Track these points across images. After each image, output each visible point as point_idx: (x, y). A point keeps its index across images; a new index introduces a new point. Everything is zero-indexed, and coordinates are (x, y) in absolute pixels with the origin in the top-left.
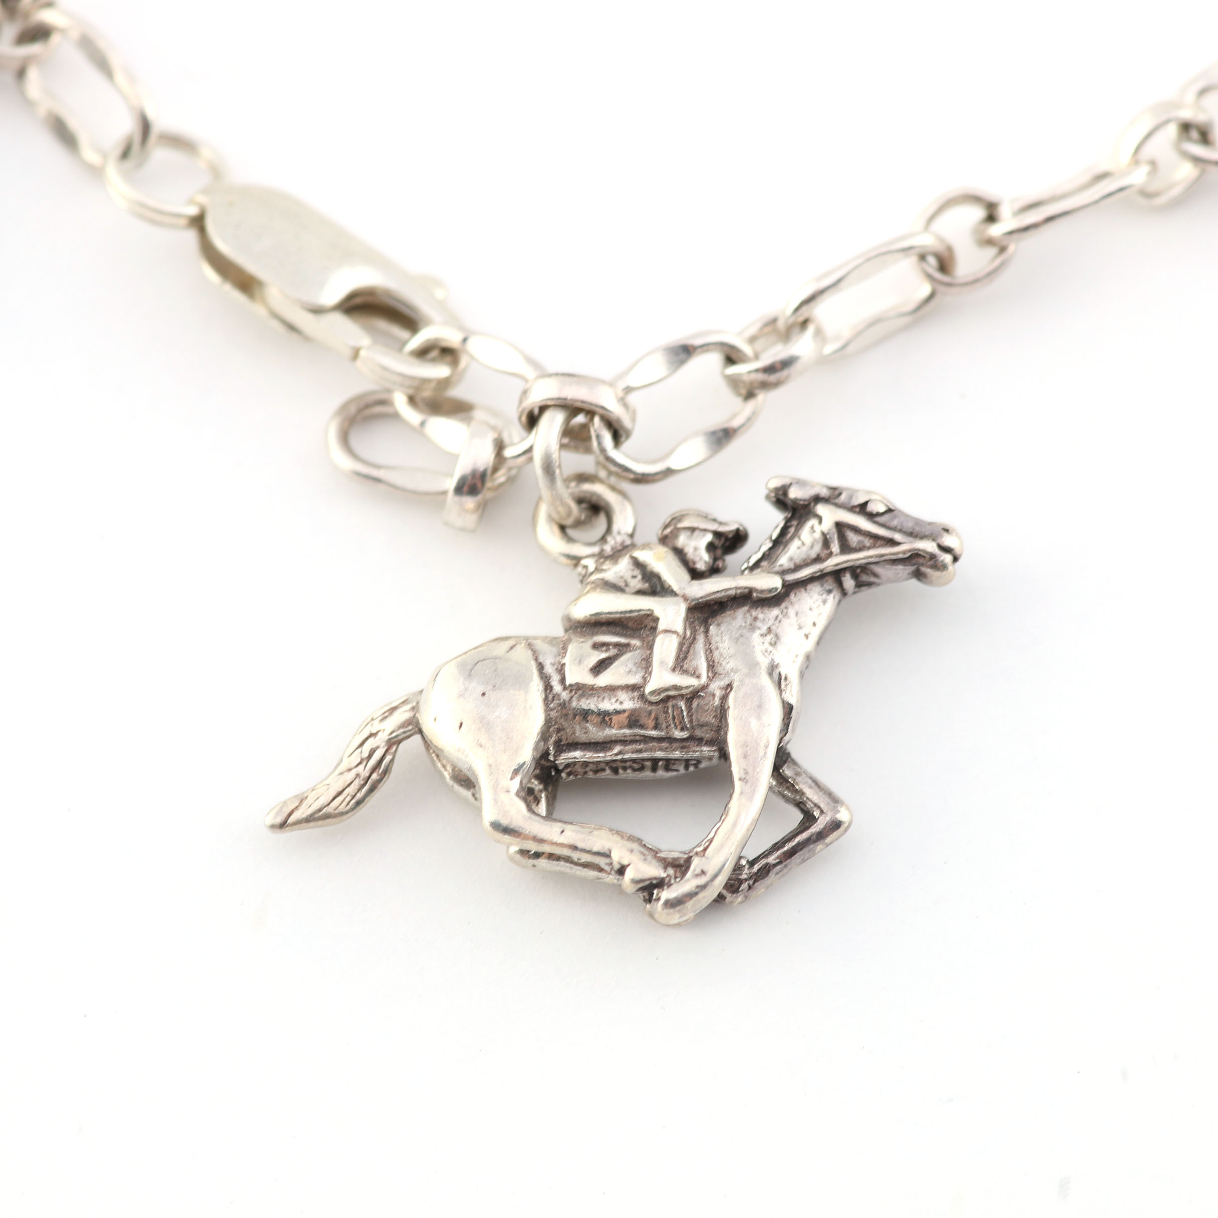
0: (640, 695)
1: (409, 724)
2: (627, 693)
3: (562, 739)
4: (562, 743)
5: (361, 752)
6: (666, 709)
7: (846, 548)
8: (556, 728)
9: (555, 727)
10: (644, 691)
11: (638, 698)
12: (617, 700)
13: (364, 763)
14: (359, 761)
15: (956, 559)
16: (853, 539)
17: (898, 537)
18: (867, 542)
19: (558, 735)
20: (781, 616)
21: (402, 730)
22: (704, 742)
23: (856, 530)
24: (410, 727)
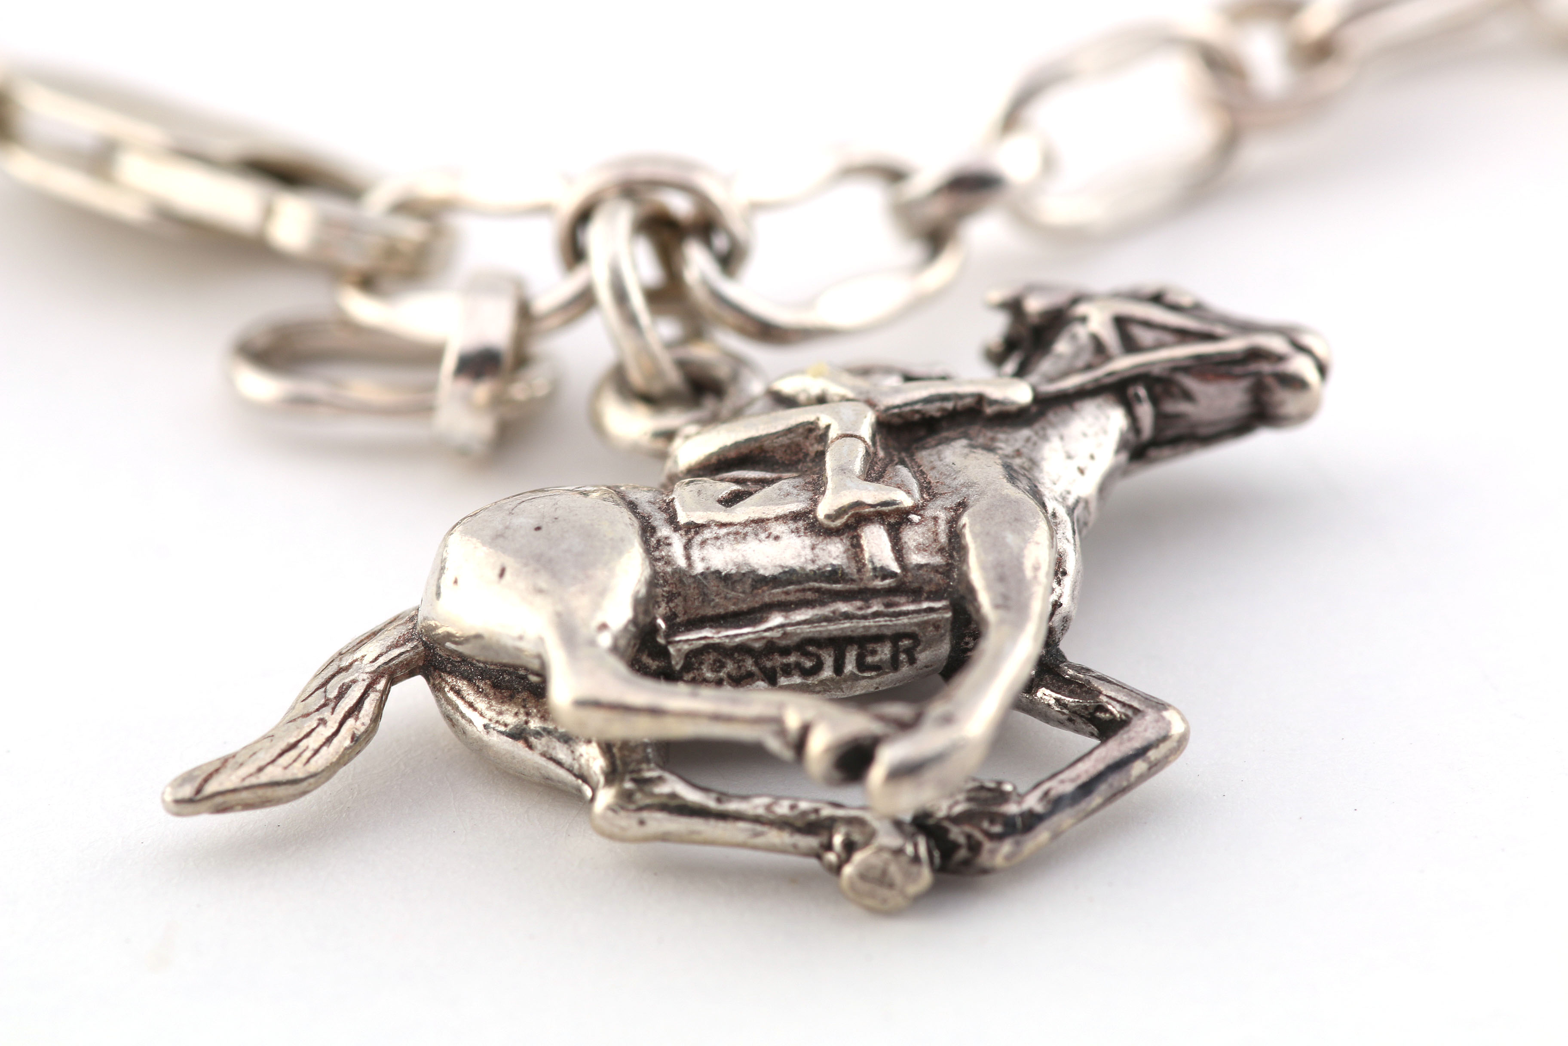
0: (808, 524)
1: (409, 640)
2: (785, 523)
3: (677, 612)
4: (678, 620)
5: (325, 692)
6: (855, 540)
7: (1130, 345)
8: (666, 592)
9: (665, 589)
10: (815, 517)
11: (806, 529)
12: (770, 534)
13: (332, 705)
14: (322, 701)
15: (1322, 369)
16: (1145, 336)
17: (1219, 330)
18: (1167, 337)
19: (672, 605)
20: (1035, 438)
21: (396, 652)
22: (925, 595)
23: (1148, 324)
24: (409, 646)
